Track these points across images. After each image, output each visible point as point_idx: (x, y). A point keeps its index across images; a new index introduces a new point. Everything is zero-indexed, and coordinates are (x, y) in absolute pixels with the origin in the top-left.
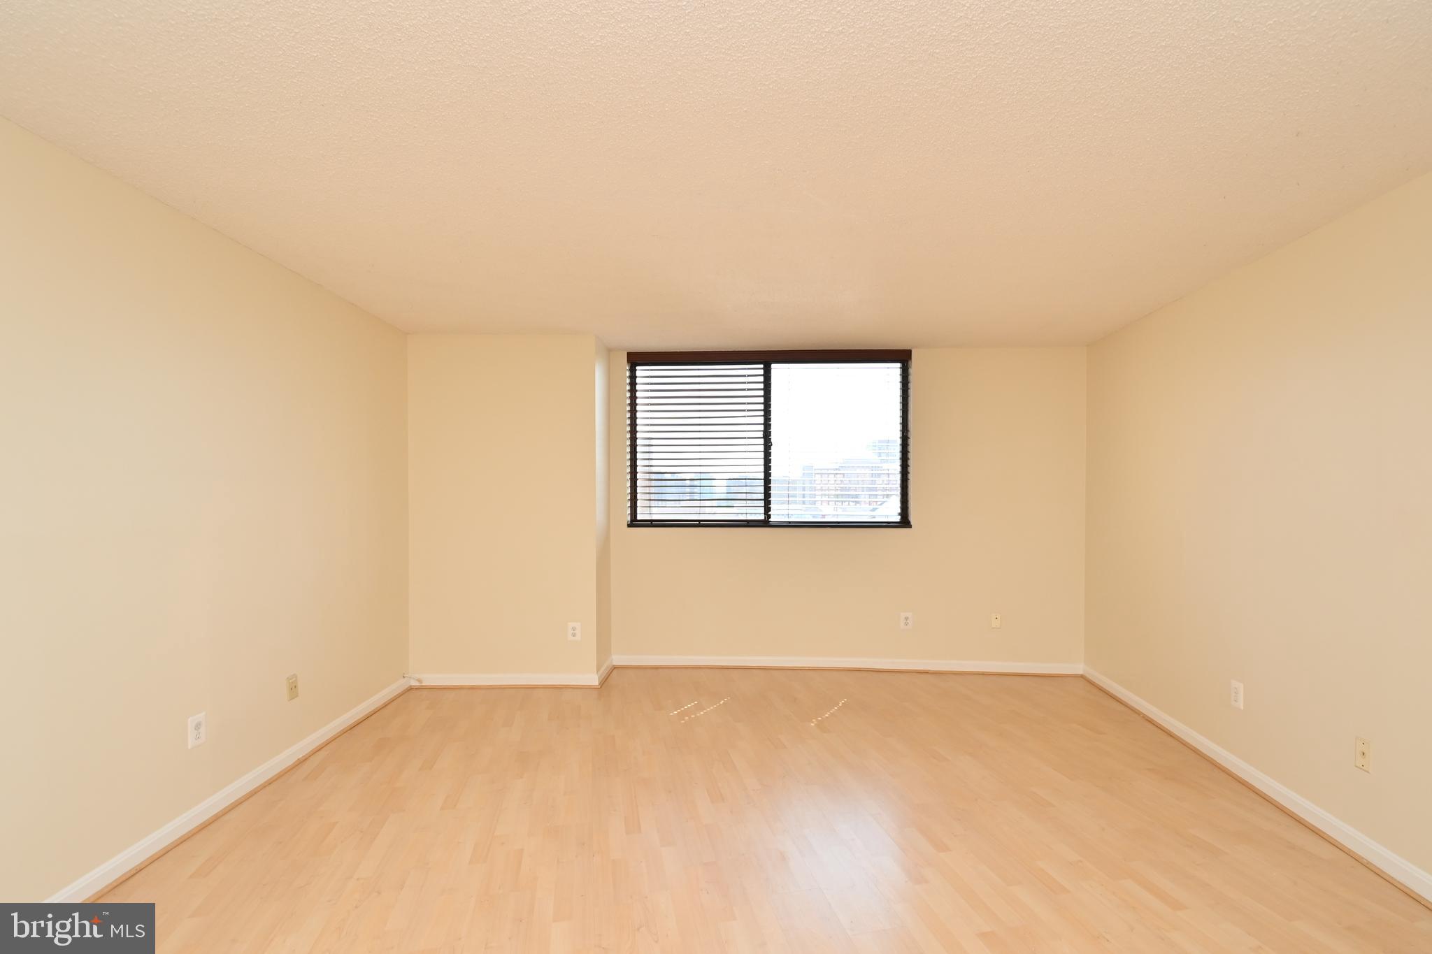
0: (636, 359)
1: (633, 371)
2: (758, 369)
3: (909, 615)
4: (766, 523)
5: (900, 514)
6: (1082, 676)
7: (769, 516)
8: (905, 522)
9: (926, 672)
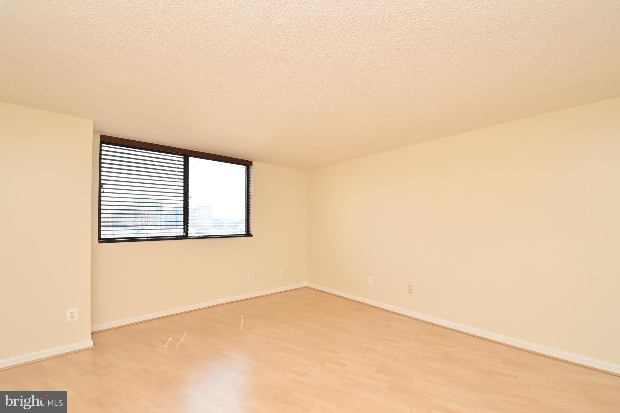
0: (106, 140)
1: (101, 146)
2: (181, 159)
3: (252, 274)
4: (185, 237)
5: (246, 231)
6: (306, 287)
7: (188, 234)
8: (248, 234)
9: (259, 297)
